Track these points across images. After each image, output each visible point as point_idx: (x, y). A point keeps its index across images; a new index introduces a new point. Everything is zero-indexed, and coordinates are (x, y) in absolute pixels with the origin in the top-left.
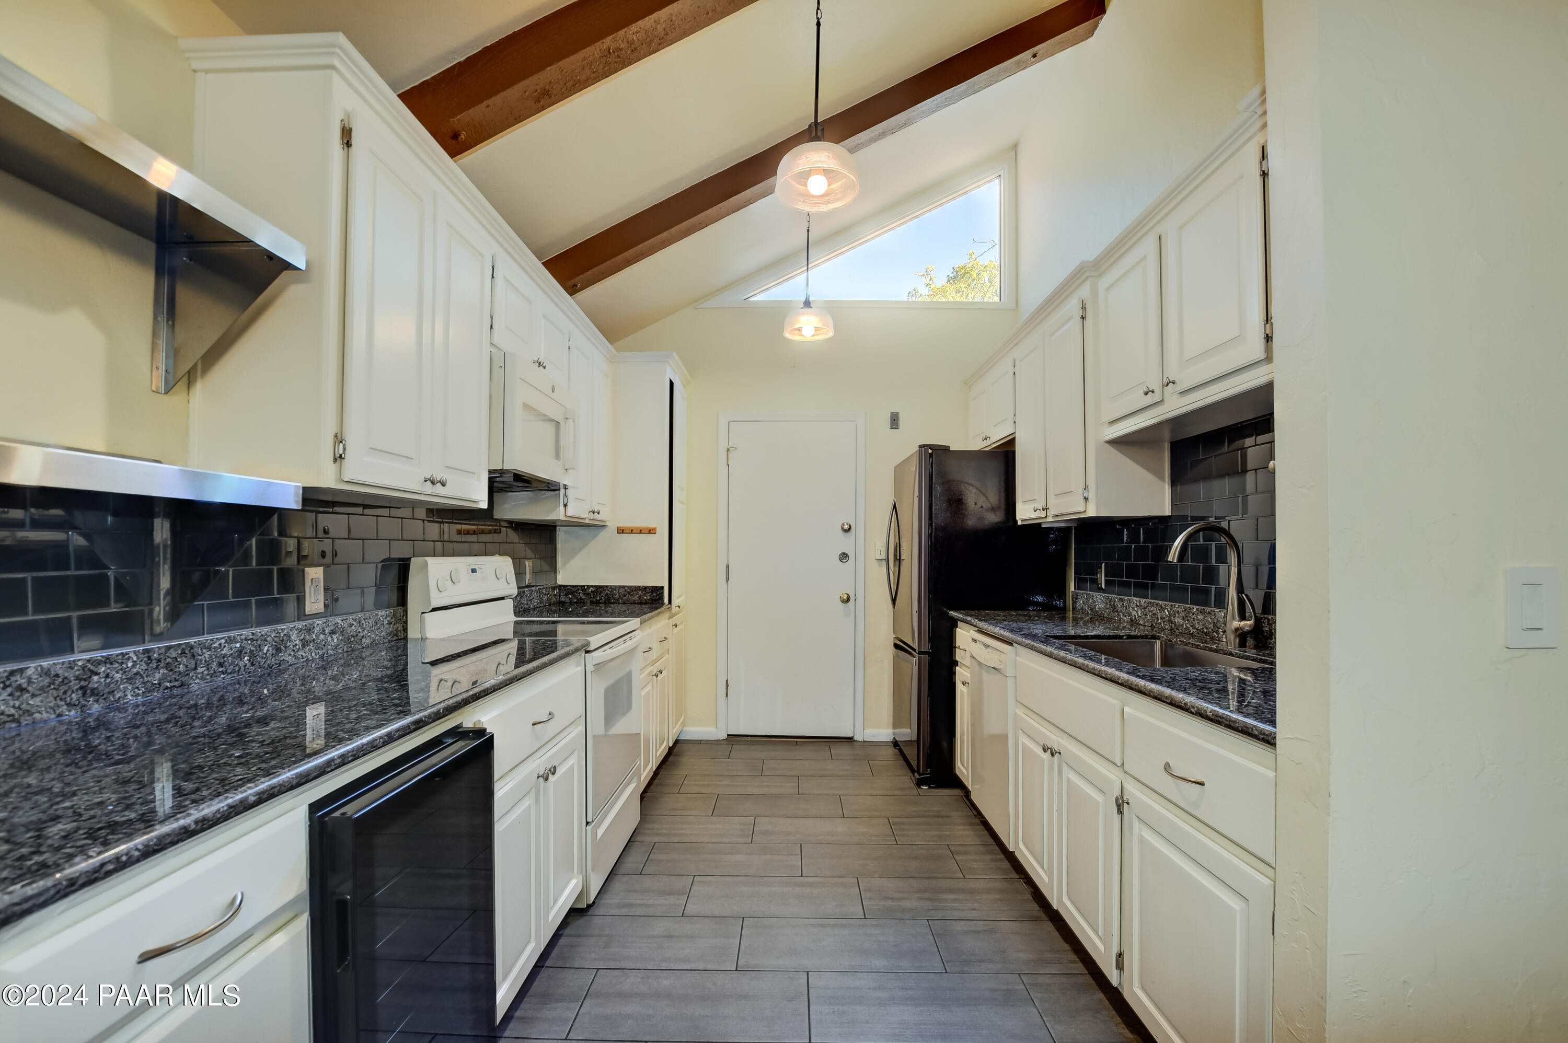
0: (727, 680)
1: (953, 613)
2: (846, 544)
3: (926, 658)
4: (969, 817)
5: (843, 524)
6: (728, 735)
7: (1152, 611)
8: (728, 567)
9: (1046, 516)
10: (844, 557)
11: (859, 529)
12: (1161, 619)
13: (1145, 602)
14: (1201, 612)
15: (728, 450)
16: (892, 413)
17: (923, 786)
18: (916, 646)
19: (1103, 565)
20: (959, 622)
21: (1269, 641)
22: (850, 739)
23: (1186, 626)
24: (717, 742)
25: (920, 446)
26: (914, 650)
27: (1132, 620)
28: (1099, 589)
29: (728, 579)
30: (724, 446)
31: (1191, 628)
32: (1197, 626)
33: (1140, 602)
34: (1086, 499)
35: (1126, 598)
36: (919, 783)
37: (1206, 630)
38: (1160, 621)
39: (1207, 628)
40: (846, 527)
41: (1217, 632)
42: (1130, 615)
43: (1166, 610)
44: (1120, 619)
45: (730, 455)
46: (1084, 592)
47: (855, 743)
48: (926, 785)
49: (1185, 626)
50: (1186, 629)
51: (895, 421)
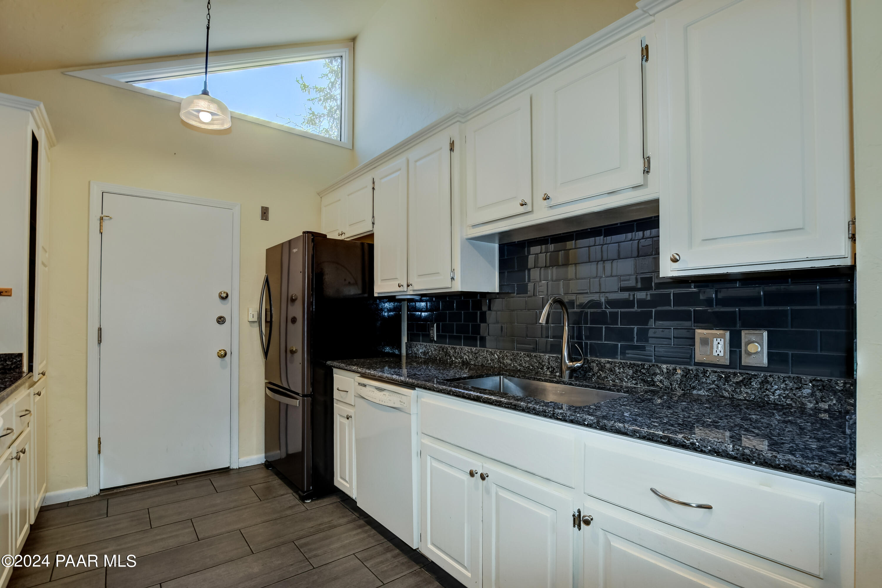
0: (99, 438)
1: (329, 363)
2: (222, 309)
3: (308, 400)
4: (354, 520)
5: (221, 293)
6: (101, 490)
7: (482, 356)
8: (100, 330)
9: (407, 291)
10: (221, 320)
11: (234, 297)
12: (491, 360)
13: (476, 349)
14: (527, 356)
15: (101, 219)
16: (262, 207)
17: (306, 500)
18: (299, 391)
19: (435, 325)
20: (335, 370)
21: (588, 373)
22: (226, 471)
23: (514, 365)
24: (89, 500)
25: (304, 233)
26: (298, 394)
27: (463, 362)
28: (432, 341)
29: (100, 341)
30: (96, 213)
31: (518, 366)
32: (524, 365)
33: (471, 349)
34: (453, 279)
35: (458, 347)
36: (303, 499)
37: (531, 368)
38: (489, 362)
39: (533, 366)
40: (224, 295)
41: (542, 369)
42: (461, 358)
43: (495, 355)
44: (452, 361)
45: (104, 224)
46: (418, 343)
47: (232, 472)
48: (309, 499)
49: (512, 365)
50: (513, 367)
51: (265, 213)
